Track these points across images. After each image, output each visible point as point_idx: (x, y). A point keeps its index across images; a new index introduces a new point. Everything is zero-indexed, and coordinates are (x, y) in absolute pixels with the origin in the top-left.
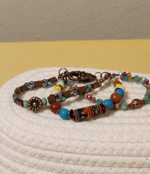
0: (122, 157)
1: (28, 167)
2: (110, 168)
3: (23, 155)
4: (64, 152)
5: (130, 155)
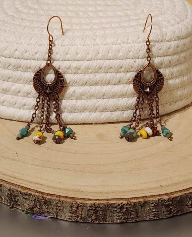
0: (108, 60)
1: (1, 82)
2: (95, 74)
4: (42, 60)
5: (116, 58)
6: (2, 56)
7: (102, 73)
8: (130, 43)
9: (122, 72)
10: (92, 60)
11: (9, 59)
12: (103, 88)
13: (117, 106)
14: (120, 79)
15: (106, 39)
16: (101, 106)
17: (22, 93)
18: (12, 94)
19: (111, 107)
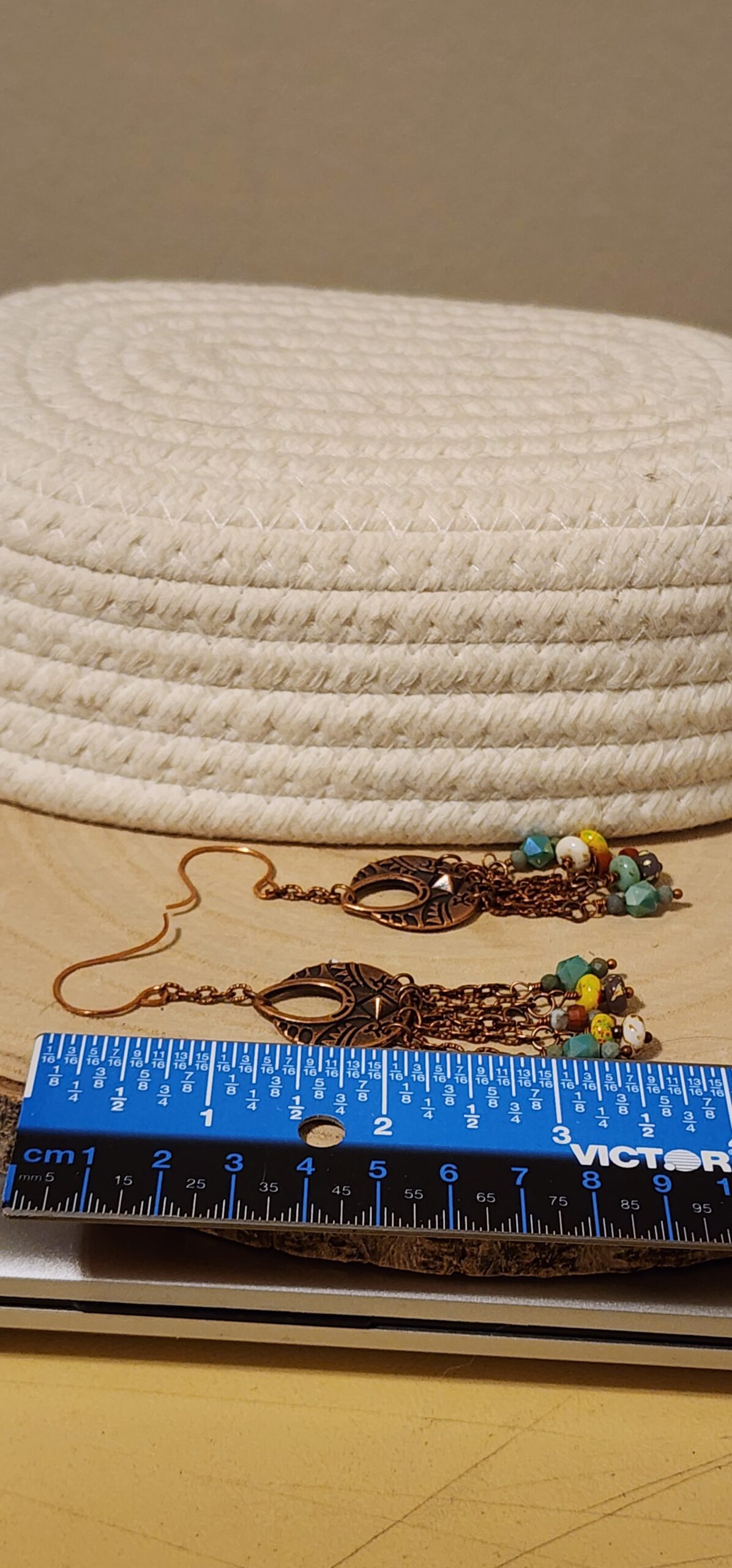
0: (507, 593)
1: (72, 668)
2: (454, 646)
3: (50, 612)
4: (243, 584)
5: (540, 584)
6: (78, 564)
7: (483, 642)
8: (598, 524)
9: (564, 640)
10: (444, 587)
11: (109, 576)
12: (483, 706)
13: (533, 779)
14: (554, 669)
15: (501, 503)
16: (471, 777)
17: (157, 717)
18: (114, 722)
19: (513, 782)
